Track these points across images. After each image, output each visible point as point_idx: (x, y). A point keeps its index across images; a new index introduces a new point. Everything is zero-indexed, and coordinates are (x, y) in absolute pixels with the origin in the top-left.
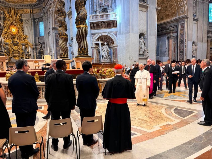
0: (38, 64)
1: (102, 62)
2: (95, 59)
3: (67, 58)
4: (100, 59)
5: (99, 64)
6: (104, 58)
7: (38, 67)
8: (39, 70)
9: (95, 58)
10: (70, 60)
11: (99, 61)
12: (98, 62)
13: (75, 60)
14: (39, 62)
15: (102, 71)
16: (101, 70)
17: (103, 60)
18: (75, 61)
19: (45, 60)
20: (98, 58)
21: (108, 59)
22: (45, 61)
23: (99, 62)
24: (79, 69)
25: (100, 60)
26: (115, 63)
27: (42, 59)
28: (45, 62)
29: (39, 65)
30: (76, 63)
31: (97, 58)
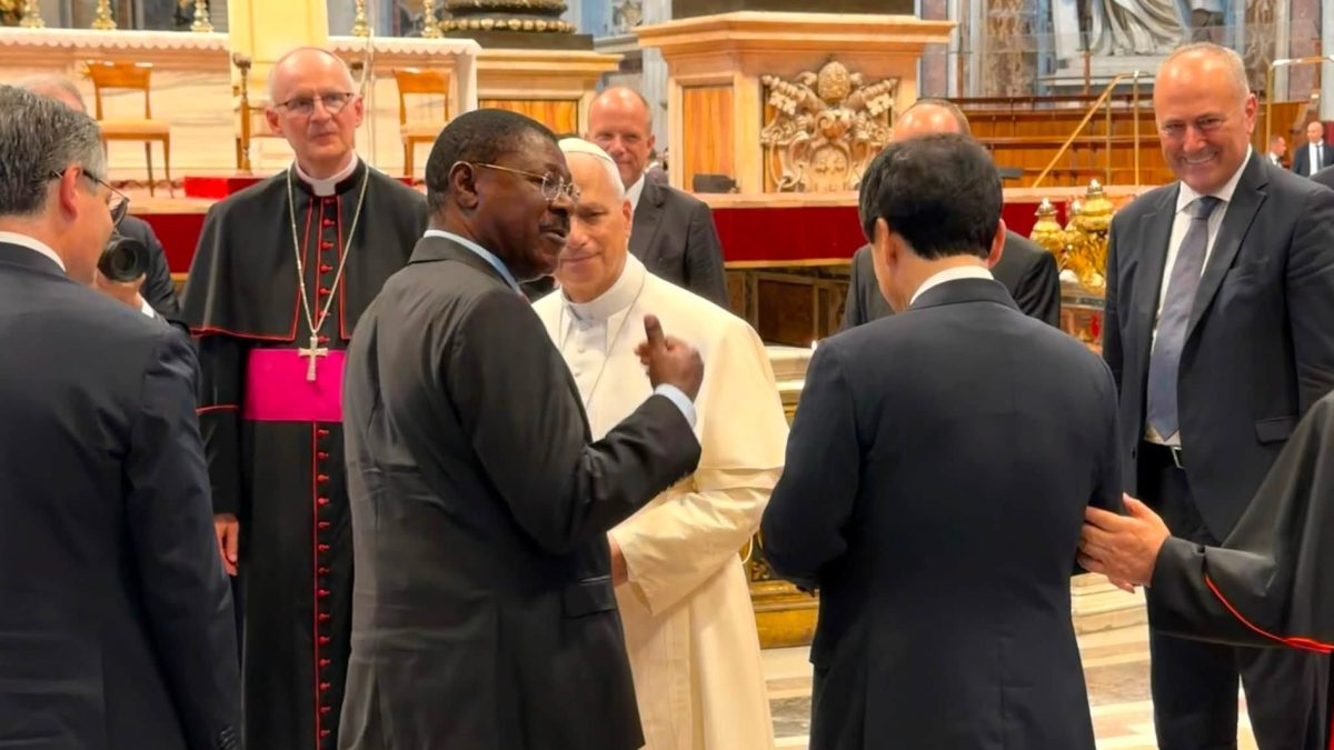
0: (138, 97)
1: (1062, 78)
2: (964, 28)
3: (541, 23)
4: (1040, 36)
5: (1020, 118)
6: (1107, 23)
7: (141, 145)
8: (151, 184)
9: (954, 20)
10: (586, 42)
11: (1031, 59)
12: (1003, 69)
13: (670, 54)
14: (155, 79)
15: (1070, 234)
16: (1062, 213)
17: (1086, 40)
18: (655, 67)
19: (245, 55)
20: (1004, 15)
21: (1163, 40)
22: (244, 65)
23: (1017, 87)
24: (725, 184)
25: (1042, 51)
26: (1280, 96)
27: (200, 36)
28: (236, 72)
29: (155, 123)
30: (674, 95)
31: (996, 23)
